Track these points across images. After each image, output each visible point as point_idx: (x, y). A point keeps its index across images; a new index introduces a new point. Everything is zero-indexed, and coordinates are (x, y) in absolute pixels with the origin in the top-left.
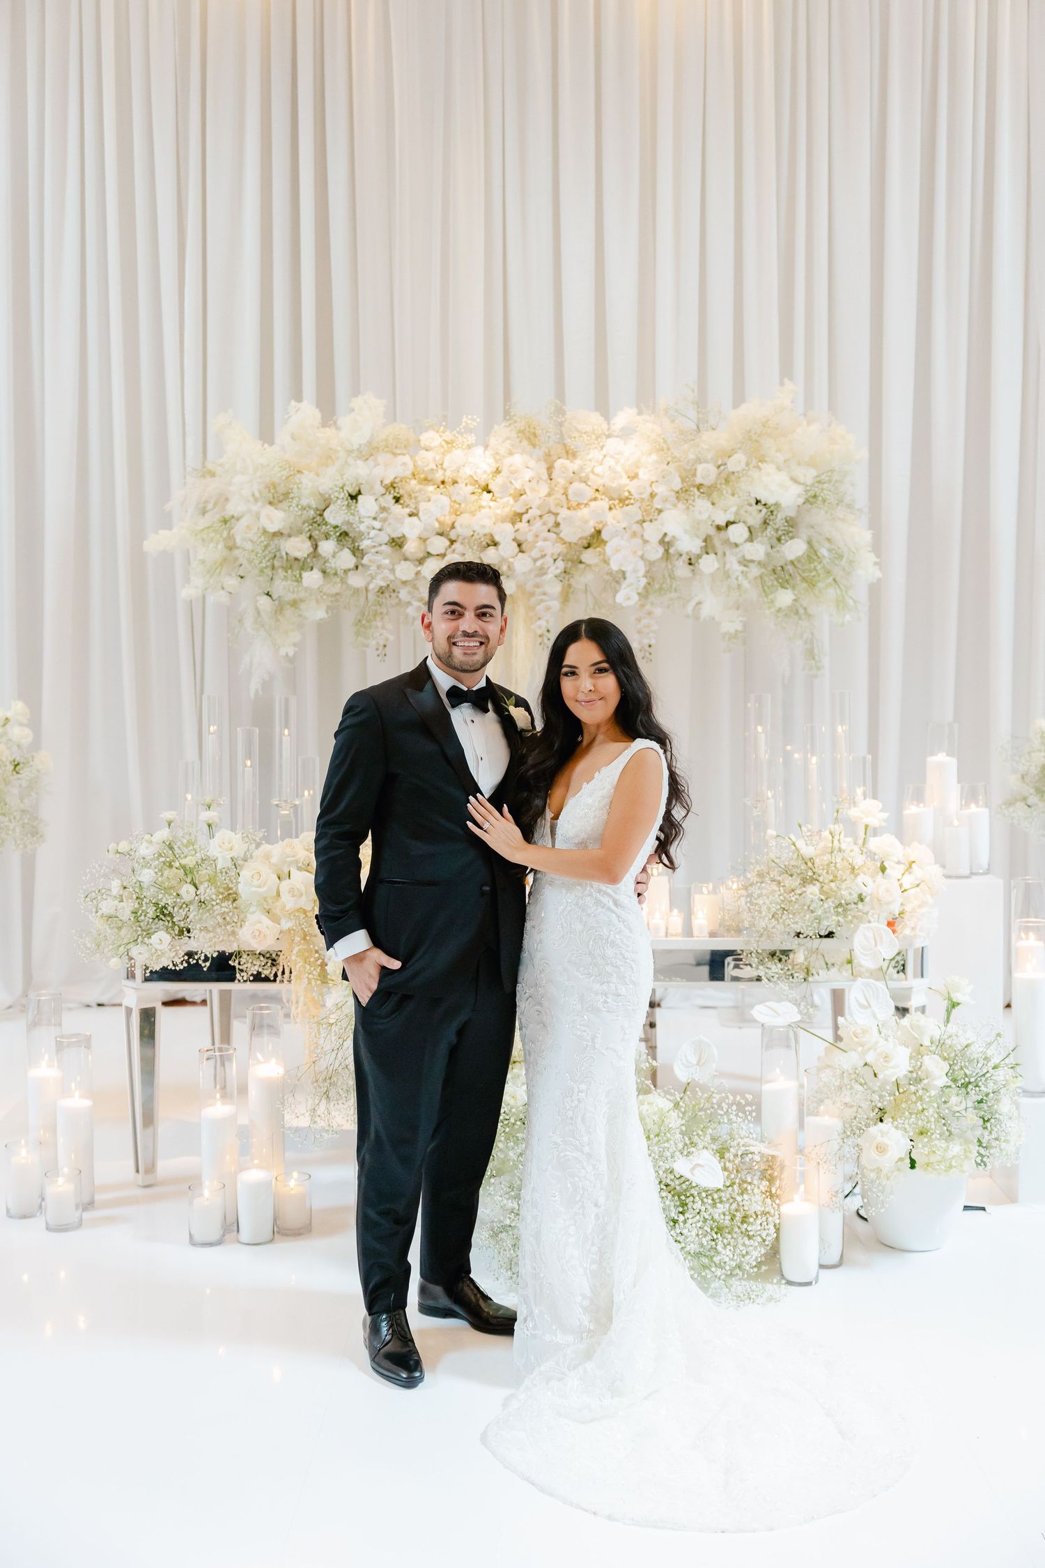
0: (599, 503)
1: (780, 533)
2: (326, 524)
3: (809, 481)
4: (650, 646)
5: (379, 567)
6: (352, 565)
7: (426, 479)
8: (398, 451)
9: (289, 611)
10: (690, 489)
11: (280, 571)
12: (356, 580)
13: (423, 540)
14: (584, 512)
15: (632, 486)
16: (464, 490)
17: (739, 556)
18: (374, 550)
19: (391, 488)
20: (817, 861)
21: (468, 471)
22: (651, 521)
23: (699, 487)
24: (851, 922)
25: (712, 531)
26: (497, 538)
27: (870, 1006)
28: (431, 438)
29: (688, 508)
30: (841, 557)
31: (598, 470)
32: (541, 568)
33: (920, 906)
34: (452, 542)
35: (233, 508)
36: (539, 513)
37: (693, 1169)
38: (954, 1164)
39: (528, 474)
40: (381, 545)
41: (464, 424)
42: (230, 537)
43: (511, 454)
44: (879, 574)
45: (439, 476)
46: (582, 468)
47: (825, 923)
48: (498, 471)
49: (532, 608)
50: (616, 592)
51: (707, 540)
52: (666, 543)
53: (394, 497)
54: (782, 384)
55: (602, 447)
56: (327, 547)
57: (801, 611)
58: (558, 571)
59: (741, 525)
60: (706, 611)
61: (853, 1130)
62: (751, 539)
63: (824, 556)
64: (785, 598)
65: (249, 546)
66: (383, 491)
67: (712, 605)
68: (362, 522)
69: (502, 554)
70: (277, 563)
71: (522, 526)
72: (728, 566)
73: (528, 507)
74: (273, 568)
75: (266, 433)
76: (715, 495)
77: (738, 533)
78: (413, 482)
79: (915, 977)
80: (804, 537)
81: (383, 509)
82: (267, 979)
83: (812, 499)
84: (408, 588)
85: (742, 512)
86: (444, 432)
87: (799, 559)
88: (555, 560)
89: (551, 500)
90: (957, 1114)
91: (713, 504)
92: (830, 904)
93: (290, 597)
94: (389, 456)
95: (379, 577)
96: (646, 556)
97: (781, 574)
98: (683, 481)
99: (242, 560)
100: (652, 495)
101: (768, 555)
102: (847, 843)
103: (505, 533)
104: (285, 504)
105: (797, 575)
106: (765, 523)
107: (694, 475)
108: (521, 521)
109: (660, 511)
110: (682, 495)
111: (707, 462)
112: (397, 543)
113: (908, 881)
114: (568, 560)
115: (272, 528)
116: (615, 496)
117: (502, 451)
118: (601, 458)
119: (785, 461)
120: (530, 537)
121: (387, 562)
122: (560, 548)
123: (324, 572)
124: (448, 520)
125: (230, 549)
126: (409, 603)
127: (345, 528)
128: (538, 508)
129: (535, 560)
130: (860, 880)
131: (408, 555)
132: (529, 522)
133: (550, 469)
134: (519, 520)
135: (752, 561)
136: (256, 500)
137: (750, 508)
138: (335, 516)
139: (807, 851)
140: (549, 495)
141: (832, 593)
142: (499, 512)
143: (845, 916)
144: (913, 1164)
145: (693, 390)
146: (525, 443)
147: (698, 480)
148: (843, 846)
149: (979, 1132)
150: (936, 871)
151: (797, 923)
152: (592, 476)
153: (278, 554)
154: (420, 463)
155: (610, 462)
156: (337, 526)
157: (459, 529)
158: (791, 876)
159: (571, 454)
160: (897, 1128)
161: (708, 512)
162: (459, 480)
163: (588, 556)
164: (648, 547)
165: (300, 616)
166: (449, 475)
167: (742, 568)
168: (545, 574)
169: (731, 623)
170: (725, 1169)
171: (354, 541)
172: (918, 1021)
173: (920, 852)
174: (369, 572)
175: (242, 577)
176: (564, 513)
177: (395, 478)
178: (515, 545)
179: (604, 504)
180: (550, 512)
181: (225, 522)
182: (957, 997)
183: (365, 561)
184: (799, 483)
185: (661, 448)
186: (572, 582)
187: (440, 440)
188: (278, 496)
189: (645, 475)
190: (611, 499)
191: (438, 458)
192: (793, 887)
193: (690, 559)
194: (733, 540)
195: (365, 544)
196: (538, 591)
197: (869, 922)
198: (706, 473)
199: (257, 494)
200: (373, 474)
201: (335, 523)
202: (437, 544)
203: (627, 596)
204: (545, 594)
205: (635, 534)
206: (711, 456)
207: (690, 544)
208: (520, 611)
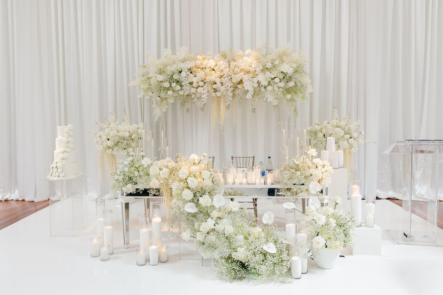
0: (242, 73)
1: (288, 80)
2: (173, 79)
3: (295, 67)
4: (255, 109)
5: (187, 89)
6: (180, 89)
7: (198, 67)
8: (191, 60)
9: (164, 101)
10: (265, 69)
11: (162, 90)
12: (181, 93)
13: (198, 83)
14: (238, 75)
15: (250, 69)
16: (208, 70)
17: (277, 86)
18: (185, 85)
20: (300, 165)
21: (209, 65)
22: (255, 77)
23: (267, 69)
24: (309, 181)
25: (270, 80)
26: (216, 82)
27: (314, 204)
28: (199, 57)
29: (264, 74)
30: (303, 86)
31: (241, 65)
32: (227, 89)
33: (327, 177)
34: (205, 83)
35: (150, 75)
36: (226, 76)
37: (268, 248)
38: (337, 247)
39: (224, 66)
40: (187, 84)
41: (208, 54)
42: (150, 82)
43: (219, 61)
44: (313, 91)
45: (202, 67)
46: (237, 64)
47: (302, 182)
48: (216, 65)
49: (225, 99)
50: (246, 95)
51: (269, 82)
52: (259, 83)
53: (190, 72)
54: (288, 42)
55: (242, 59)
56: (174, 85)
57: (293, 100)
58: (231, 90)
59: (278, 78)
60: (269, 100)
61: (311, 238)
62: (280, 82)
63: (299, 86)
64: (289, 96)
65: (154, 85)
66: (188, 70)
67: (270, 98)
68: (182, 78)
69: (217, 86)
70: (161, 89)
71: (222, 79)
72: (274, 89)
73: (224, 74)
74: (160, 90)
75: (159, 57)
76: (271, 71)
77: (277, 80)
78: (195, 68)
79: (325, 195)
80: (294, 81)
81: (188, 75)
82: (157, 196)
83: (296, 71)
84: (194, 95)
85: (278, 75)
86: (202, 55)
87: (292, 87)
88: (231, 87)
89: (230, 73)
90: (338, 234)
91: (271, 73)
92: (303, 177)
93: (165, 97)
94: (189, 62)
95: (187, 92)
96: (254, 86)
97: (288, 91)
98: (263, 67)
99: (152, 88)
100: (255, 71)
101: (285, 86)
102: (307, 160)
103: (218, 81)
104: (163, 74)
105: (292, 91)
106: (284, 78)
107: (266, 66)
109: (257, 75)
110: (263, 71)
111: (269, 62)
112: (191, 83)
113: (323, 170)
114: (234, 87)
115: (160, 80)
116: (246, 71)
117: (217, 60)
118: (242, 61)
119: (289, 62)
120: (224, 82)
121: (189, 88)
122: (232, 84)
123: (173, 91)
124: (204, 78)
125: (150, 85)
126: (194, 98)
127: (178, 80)
128: (226, 74)
129: (226, 87)
130: (311, 170)
131: (194, 86)
132: (224, 78)
133: (229, 65)
134: (222, 77)
135: (281, 87)
136: (156, 73)
137: (280, 74)
138: (175, 77)
139: (297, 163)
140: (229, 71)
141: (301, 95)
142: (217, 75)
143: (307, 180)
144: (326, 247)
145: (265, 44)
146: (223, 58)
147: (267, 67)
148: (306, 161)
149: (344, 238)
150: (331, 168)
151: (294, 181)
152: (240, 66)
153: (161, 86)
154: (197, 63)
155: (245, 63)
156: (176, 79)
157: (207, 80)
158: (293, 169)
159: (234, 60)
160: (322, 238)
161: (269, 75)
162: (207, 68)
163: (239, 86)
164: (254, 84)
165: (167, 102)
166: (204, 66)
167: (278, 89)
168: (228, 91)
169: (275, 103)
170: (276, 247)
171: (180, 83)
172: (328, 208)
173: (327, 163)
174: (184, 91)
175: (153, 92)
176: (233, 75)
177: (191, 67)
178: (221, 84)
179: (243, 73)
180: (229, 75)
181: (148, 79)
182: (338, 202)
183: (183, 88)
184: (293, 67)
185: (257, 59)
186: (235, 93)
187: (202, 57)
188: (161, 72)
189: (253, 66)
191: (201, 62)
192: (293, 172)
193: (265, 87)
194: (276, 82)
195: (183, 84)
196: (226, 95)
197: (313, 181)
198: (269, 65)
199: (156, 72)
200: (185, 66)
201: (175, 79)
202: (201, 84)
203: (249, 96)
204: (228, 96)
205: (251, 81)
206: (270, 61)
207: (265, 83)
208: (222, 100)
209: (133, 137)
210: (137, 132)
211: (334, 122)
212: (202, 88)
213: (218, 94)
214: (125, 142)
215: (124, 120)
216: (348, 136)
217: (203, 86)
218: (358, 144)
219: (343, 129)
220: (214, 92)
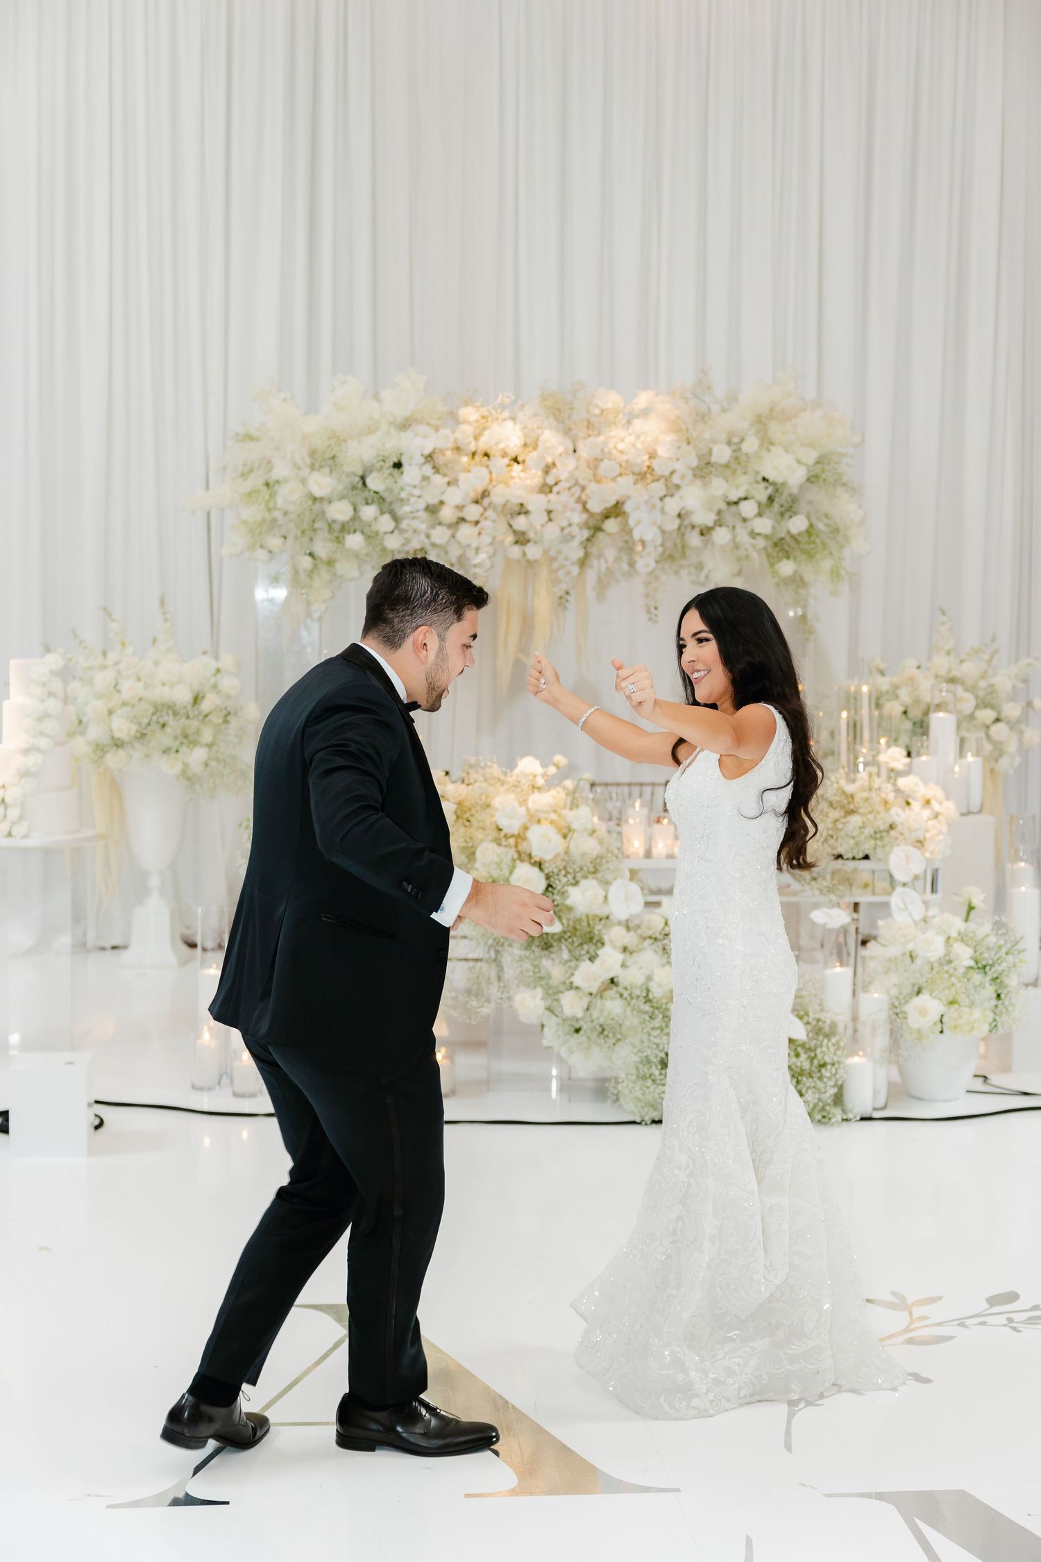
0: (625, 477)
1: (783, 509)
2: (368, 490)
3: (811, 460)
5: (415, 531)
6: (391, 528)
7: (461, 451)
9: (324, 570)
10: (704, 469)
11: (320, 532)
12: (392, 542)
13: (460, 507)
14: (610, 485)
15: (655, 464)
16: (500, 463)
17: (749, 529)
18: (411, 516)
19: (429, 459)
21: (502, 445)
22: (672, 496)
23: (712, 466)
25: (723, 506)
26: (530, 507)
28: (470, 414)
29: (705, 485)
30: (837, 531)
31: (621, 446)
32: (567, 536)
34: (486, 509)
35: (277, 473)
36: (568, 485)
39: (561, 449)
40: (418, 511)
41: (499, 401)
42: (272, 499)
43: (539, 428)
45: (472, 447)
46: (606, 445)
48: (526, 445)
49: (555, 571)
50: (634, 559)
51: (719, 513)
52: (682, 516)
53: (433, 467)
55: (625, 426)
56: (369, 512)
57: (801, 580)
58: (582, 539)
59: (751, 500)
62: (760, 515)
63: (821, 531)
64: (787, 568)
65: (291, 508)
66: (422, 460)
67: (721, 572)
68: (402, 489)
69: (532, 521)
70: (317, 526)
71: (552, 497)
72: (738, 539)
73: (557, 480)
74: (313, 530)
75: (311, 404)
76: (729, 473)
77: (748, 509)
78: (451, 453)
80: (805, 513)
81: (424, 478)
83: (812, 479)
85: (752, 489)
86: (480, 407)
87: (799, 534)
88: (580, 529)
89: (579, 474)
91: (727, 481)
93: (330, 556)
94: (428, 428)
95: (413, 540)
96: (664, 528)
97: (782, 546)
98: (699, 457)
99: (283, 521)
100: (673, 473)
101: (774, 528)
103: (537, 503)
104: (330, 470)
105: (797, 547)
106: (771, 499)
107: (710, 454)
108: (551, 492)
109: (678, 487)
110: (699, 472)
111: (721, 442)
112: (433, 510)
114: (591, 529)
115: (318, 493)
116: (636, 471)
117: (532, 424)
118: (624, 436)
119: (791, 444)
120: (559, 507)
121: (423, 527)
122: (585, 518)
123: (365, 535)
124: (481, 488)
125: (271, 510)
127: (385, 495)
128: (567, 480)
129: (562, 529)
131: (443, 520)
132: (558, 493)
133: (574, 444)
134: (548, 490)
135: (759, 534)
136: (303, 466)
137: (757, 486)
138: (376, 483)
140: (577, 468)
141: (828, 564)
142: (528, 482)
146: (551, 419)
147: (713, 459)
152: (614, 452)
153: (319, 517)
154: (457, 436)
155: (631, 439)
156: (377, 493)
157: (492, 497)
159: (590, 429)
161: (720, 488)
162: (492, 453)
163: (611, 525)
164: (666, 520)
165: (334, 574)
166: (482, 448)
167: (752, 541)
168: (570, 541)
171: (391, 504)
174: (406, 535)
175: (285, 538)
176: (592, 487)
177: (434, 449)
178: (545, 514)
179: (628, 479)
180: (576, 483)
181: (269, 485)
183: (404, 525)
184: (802, 463)
185: (680, 428)
186: (592, 548)
187: (478, 414)
188: (325, 460)
189: (664, 453)
190: (634, 474)
191: (476, 431)
193: (701, 531)
194: (744, 515)
195: (404, 509)
196: (561, 556)
198: (722, 454)
199: (302, 461)
200: (414, 445)
201: (376, 489)
202: (473, 512)
203: (646, 563)
204: (566, 558)
205: (654, 506)
206: (724, 437)
207: (704, 517)
208: (544, 574)
209: (206, 706)
210: (215, 686)
211: (942, 663)
212: (476, 530)
213: (533, 551)
214: (174, 726)
215: (155, 641)
216: (987, 715)
217: (477, 523)
218: (1021, 743)
219: (972, 689)
220: (516, 542)
